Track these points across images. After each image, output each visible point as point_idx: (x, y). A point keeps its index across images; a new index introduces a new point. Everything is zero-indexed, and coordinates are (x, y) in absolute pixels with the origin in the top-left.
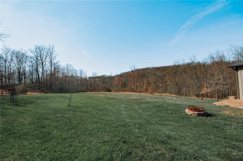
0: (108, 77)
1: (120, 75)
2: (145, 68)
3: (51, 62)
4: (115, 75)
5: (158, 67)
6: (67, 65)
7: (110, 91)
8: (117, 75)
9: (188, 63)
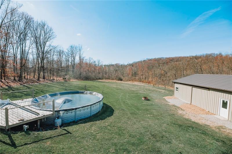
0: (121, 65)
1: (132, 64)
2: (158, 58)
3: (80, 57)
4: (128, 64)
5: (172, 58)
6: (90, 58)
7: (121, 80)
8: (130, 64)
9: (207, 54)
